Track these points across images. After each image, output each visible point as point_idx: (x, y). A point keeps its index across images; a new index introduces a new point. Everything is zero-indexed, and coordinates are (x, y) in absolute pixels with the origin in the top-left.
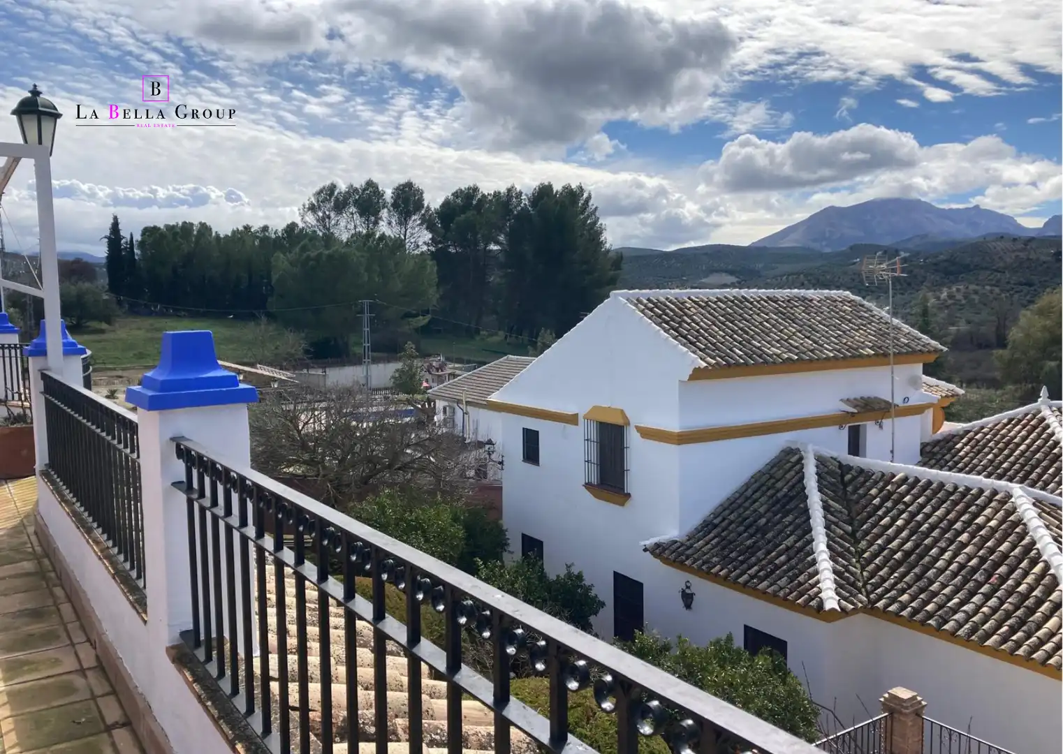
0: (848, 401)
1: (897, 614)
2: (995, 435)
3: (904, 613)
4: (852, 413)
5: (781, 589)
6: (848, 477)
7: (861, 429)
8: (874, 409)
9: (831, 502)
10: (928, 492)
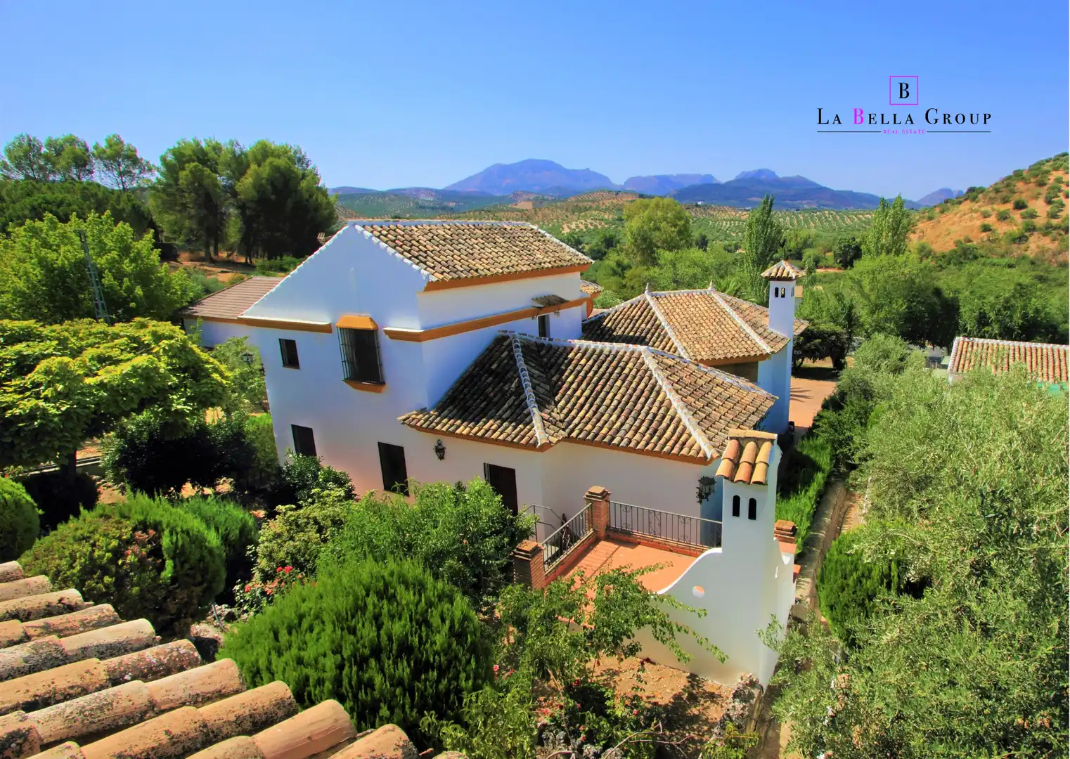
0: (537, 299)
1: (584, 439)
2: (624, 315)
3: (589, 437)
4: (540, 308)
5: (509, 435)
6: (544, 352)
7: (546, 318)
8: (555, 303)
9: (533, 371)
10: (594, 356)
